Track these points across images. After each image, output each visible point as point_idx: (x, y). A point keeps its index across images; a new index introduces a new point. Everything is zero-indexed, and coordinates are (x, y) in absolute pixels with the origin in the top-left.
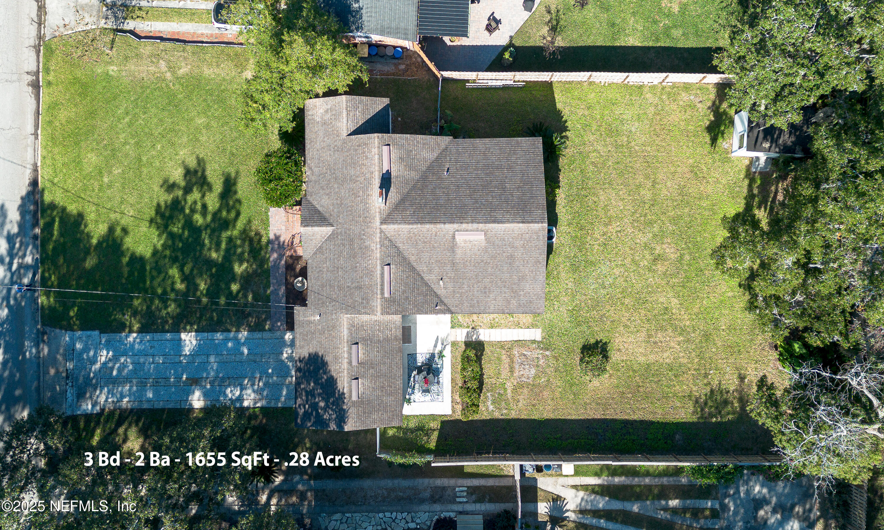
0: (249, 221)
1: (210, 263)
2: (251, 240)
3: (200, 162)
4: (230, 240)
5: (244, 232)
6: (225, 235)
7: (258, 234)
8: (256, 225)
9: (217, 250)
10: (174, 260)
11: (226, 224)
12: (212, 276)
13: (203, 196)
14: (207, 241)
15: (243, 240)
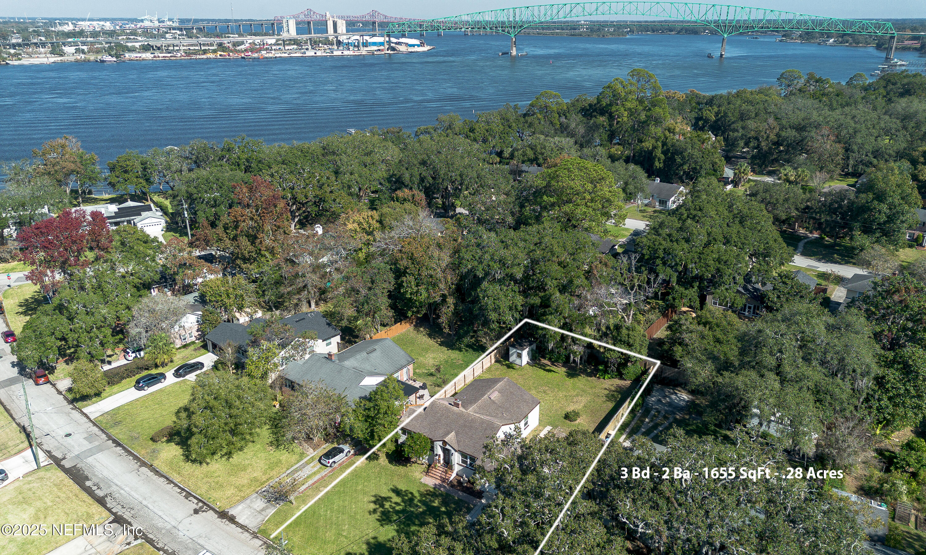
0: (419, 491)
1: (423, 513)
2: (428, 494)
3: (375, 496)
4: (420, 501)
5: (421, 495)
6: (416, 501)
7: (427, 491)
8: (422, 489)
9: (420, 508)
10: (409, 525)
11: (411, 500)
12: (430, 515)
13: (391, 502)
14: (412, 509)
15: (425, 497)
